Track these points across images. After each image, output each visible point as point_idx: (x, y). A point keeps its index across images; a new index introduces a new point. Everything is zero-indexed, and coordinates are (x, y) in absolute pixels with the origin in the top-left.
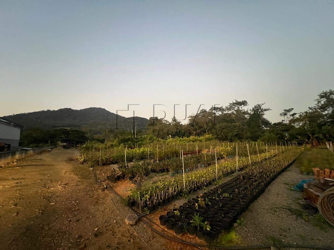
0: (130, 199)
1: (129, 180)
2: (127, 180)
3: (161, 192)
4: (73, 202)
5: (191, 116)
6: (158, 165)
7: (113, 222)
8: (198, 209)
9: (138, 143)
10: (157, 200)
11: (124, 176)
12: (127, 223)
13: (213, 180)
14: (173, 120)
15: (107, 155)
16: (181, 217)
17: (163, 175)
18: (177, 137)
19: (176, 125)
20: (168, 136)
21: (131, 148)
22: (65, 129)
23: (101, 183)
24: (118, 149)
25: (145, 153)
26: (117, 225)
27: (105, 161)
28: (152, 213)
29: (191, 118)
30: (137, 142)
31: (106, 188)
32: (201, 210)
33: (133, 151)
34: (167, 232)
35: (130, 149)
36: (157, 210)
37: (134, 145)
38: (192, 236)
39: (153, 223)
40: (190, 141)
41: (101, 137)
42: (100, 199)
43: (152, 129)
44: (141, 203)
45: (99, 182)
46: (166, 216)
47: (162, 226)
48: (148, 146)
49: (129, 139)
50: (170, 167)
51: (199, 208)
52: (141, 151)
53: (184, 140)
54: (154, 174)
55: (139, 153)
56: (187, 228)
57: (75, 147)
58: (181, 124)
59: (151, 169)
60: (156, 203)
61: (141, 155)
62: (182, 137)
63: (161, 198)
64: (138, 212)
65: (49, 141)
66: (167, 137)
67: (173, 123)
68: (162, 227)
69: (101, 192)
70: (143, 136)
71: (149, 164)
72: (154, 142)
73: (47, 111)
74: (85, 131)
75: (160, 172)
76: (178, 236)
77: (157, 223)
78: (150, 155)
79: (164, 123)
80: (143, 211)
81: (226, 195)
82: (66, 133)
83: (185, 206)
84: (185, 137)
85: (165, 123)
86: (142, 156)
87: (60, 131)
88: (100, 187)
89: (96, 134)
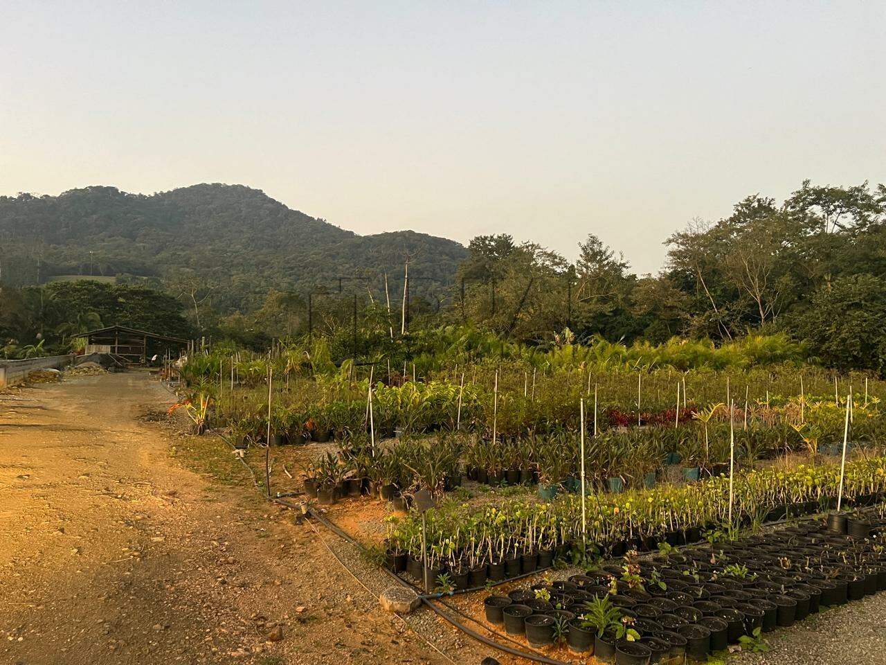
0: (394, 549)
1: (385, 497)
2: (375, 498)
3: (498, 537)
4: (215, 543)
5: (685, 236)
6: (494, 453)
7: (345, 600)
8: (615, 594)
9: (416, 360)
10: (480, 560)
11: (366, 482)
12: (387, 607)
13: (711, 526)
14: (587, 254)
15: (293, 406)
16: (554, 607)
17: (515, 492)
18: (602, 342)
19: (600, 279)
20: (559, 333)
21: (386, 382)
22: (97, 285)
23: (284, 499)
24: (332, 382)
25: (444, 407)
26: (357, 609)
27: (288, 426)
28: (463, 593)
29: (682, 244)
30: (409, 357)
31: (308, 515)
32: (624, 597)
33: (396, 394)
34: (506, 639)
35: (380, 385)
36: (482, 587)
37: (398, 366)
38: (580, 653)
39: (466, 617)
40: (667, 362)
41: (249, 324)
42: (294, 543)
43: (479, 298)
44: (430, 563)
45: (277, 497)
46: (506, 600)
47: (491, 624)
48: (459, 377)
49: (375, 342)
50: (545, 465)
51: (619, 593)
52: (429, 394)
53: (634, 357)
54: (476, 484)
55: (421, 403)
56: (567, 631)
57: (143, 365)
58: (626, 273)
59: (468, 468)
60: (475, 567)
61: (429, 413)
62: (628, 342)
63: (496, 557)
64: (420, 586)
65: (39, 335)
66: (554, 339)
67: (587, 267)
68: (493, 627)
69: (290, 525)
70: (439, 331)
71: (459, 450)
72: (486, 359)
73: (19, 197)
74: (179, 297)
75: (504, 481)
76: (536, 650)
77: (478, 618)
78: (466, 415)
79: (539, 269)
80: (435, 583)
81: (737, 570)
82: (105, 300)
83: (575, 584)
84: (643, 344)
85: (545, 268)
86: (432, 416)
87: (78, 291)
88: (284, 512)
89: (226, 312)
